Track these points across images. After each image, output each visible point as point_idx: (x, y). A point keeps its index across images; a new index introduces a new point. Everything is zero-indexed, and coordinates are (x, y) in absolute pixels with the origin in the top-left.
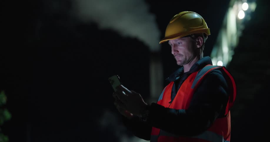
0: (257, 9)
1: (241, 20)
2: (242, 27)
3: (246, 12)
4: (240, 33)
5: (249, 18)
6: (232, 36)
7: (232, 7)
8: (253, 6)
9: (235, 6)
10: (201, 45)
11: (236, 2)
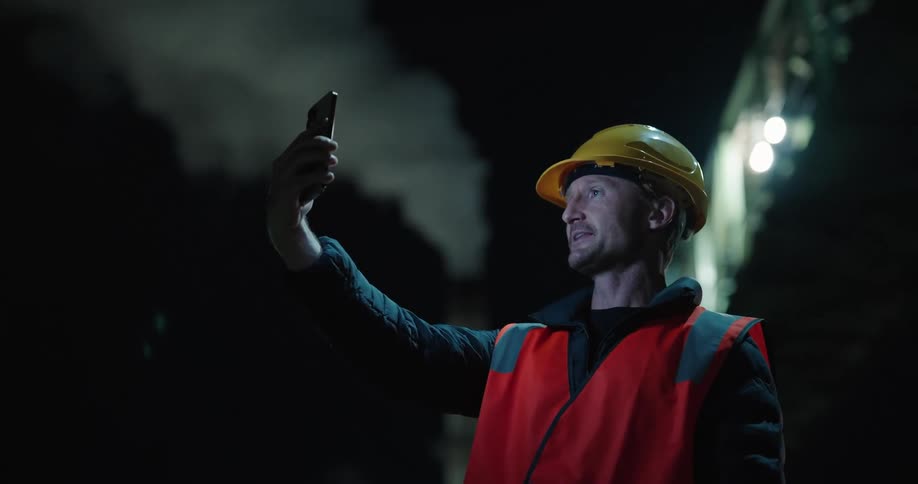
0: (815, 139)
1: (762, 174)
2: (764, 199)
3: (781, 150)
4: (756, 219)
5: (789, 170)
6: (729, 230)
7: (730, 129)
8: (803, 131)
9: (741, 128)
10: (664, 222)
11: (742, 116)
